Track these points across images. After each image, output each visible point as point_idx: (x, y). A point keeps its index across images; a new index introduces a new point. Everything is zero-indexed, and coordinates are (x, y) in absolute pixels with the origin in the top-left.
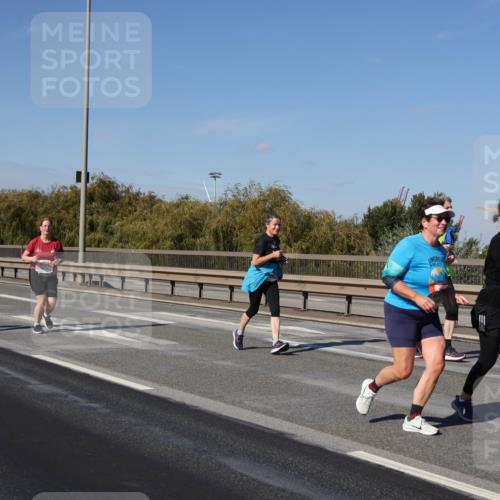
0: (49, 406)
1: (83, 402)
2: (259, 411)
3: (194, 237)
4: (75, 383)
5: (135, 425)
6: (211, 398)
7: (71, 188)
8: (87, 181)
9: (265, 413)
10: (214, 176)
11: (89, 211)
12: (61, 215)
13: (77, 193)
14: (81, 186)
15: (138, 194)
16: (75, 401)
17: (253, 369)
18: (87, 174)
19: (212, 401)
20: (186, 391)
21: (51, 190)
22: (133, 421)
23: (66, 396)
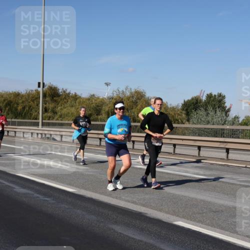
0: (25, 199)
1: (41, 197)
2: (129, 202)
3: (97, 115)
4: (37, 188)
5: (67, 209)
6: (106, 195)
7: (35, 91)
8: (43, 87)
9: (132, 203)
10: (107, 84)
11: (45, 102)
12: (30, 104)
13: (38, 93)
14: (40, 89)
15: (69, 93)
16: (38, 197)
17: (126, 181)
18: (44, 84)
19: (106, 197)
20: (93, 192)
21: (25, 92)
22: (67, 207)
23: (33, 195)
